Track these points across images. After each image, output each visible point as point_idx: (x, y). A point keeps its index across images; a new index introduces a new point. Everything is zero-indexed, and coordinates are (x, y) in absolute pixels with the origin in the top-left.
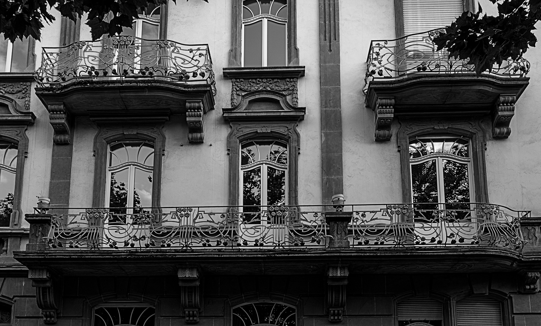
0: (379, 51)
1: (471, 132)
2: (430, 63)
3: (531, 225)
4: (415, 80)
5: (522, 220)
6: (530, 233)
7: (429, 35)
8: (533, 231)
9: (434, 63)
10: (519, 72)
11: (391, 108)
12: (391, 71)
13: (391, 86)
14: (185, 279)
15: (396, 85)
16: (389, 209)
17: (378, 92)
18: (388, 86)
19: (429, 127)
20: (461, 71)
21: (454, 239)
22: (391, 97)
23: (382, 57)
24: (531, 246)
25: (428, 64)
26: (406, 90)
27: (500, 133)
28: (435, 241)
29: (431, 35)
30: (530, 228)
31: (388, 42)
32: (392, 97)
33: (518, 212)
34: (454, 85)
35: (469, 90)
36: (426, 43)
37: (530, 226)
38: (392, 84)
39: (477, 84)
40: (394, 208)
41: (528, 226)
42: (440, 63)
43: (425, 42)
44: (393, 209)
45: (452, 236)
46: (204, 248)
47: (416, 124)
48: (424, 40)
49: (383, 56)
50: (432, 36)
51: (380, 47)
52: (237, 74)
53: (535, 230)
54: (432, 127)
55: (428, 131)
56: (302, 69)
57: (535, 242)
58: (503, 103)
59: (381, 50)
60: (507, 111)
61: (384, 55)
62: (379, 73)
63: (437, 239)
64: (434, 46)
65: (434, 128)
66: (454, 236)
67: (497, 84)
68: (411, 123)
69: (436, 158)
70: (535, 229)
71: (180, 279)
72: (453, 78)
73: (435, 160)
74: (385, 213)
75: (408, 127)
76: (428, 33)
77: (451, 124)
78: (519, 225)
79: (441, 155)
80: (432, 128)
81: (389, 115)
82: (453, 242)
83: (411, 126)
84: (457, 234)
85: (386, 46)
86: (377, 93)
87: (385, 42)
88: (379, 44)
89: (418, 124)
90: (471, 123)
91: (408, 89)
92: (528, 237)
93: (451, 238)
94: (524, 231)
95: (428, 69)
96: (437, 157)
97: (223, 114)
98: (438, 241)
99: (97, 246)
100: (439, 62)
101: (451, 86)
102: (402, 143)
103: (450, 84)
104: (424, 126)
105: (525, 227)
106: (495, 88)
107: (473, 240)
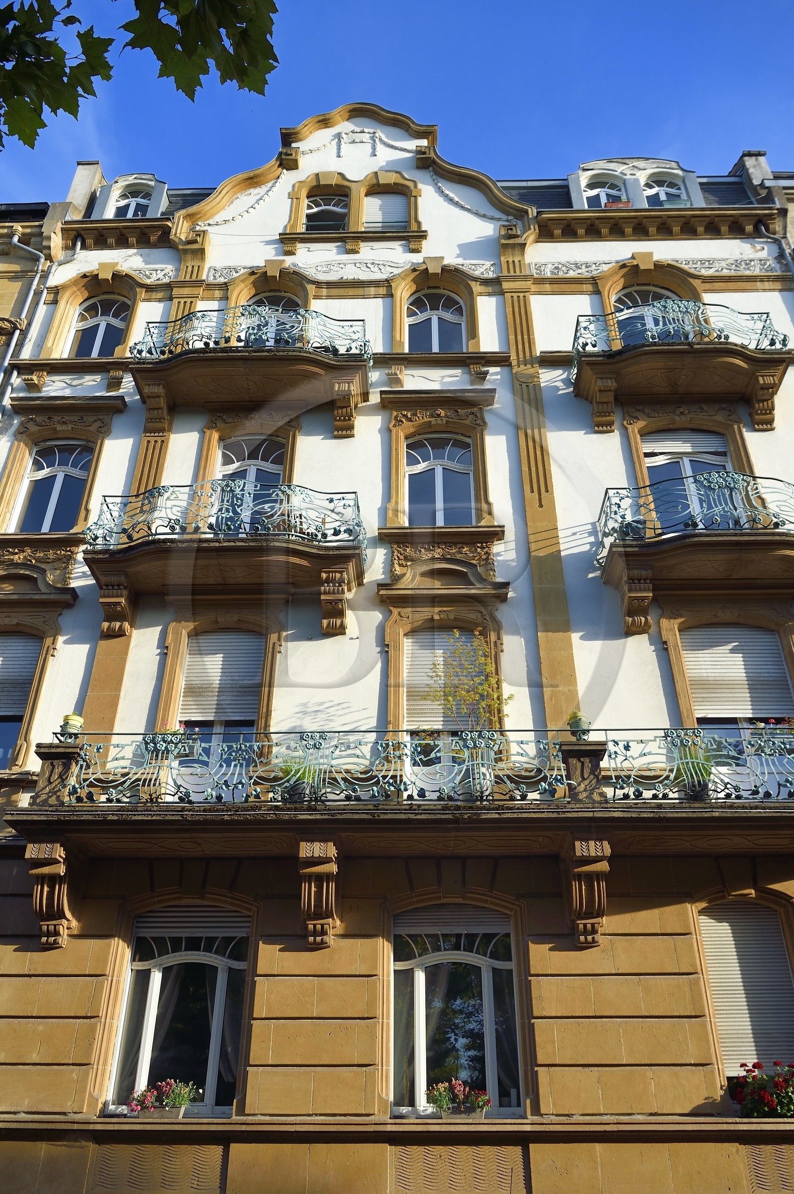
11: (648, 584)
14: (311, 860)
16: (669, 737)
22: (646, 567)
28: (758, 792)
32: (648, 567)
46: (348, 803)
51: (620, 497)
52: (399, 536)
56: (502, 529)
63: (763, 790)
71: (301, 860)
81: (644, 594)
86: (623, 561)
88: (618, 493)
93: (787, 787)
97: (379, 591)
99: (157, 800)
102: (669, 636)
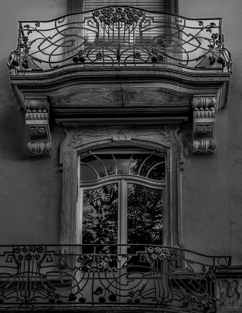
0: (28, 36)
1: (163, 146)
2: (89, 51)
3: (231, 276)
4: (68, 75)
5: (218, 269)
6: (230, 288)
7: (93, 15)
8: (234, 285)
9: (95, 51)
10: (216, 65)
11: (44, 113)
12: (41, 62)
13: (40, 82)
15: (46, 80)
16: (16, 252)
17: (23, 90)
18: (36, 81)
19: (105, 138)
20: (134, 63)
21: (102, 295)
22: (42, 97)
23: (31, 44)
24: (230, 307)
25: (87, 53)
26: (61, 88)
27: (200, 148)
28: (75, 299)
29: (95, 15)
30: (230, 280)
31: (41, 24)
32: (44, 97)
33: (214, 257)
34: (123, 81)
35: (146, 88)
36: (88, 25)
37: (230, 278)
38: (41, 80)
39: (155, 81)
40: (23, 251)
41: (228, 278)
42: (103, 52)
43: (86, 23)
44: (22, 253)
45: (98, 292)
47: (87, 134)
48: (86, 21)
49: (32, 42)
50: (97, 16)
51: (30, 30)
53: (238, 285)
54: (110, 138)
55: (105, 144)
57: (237, 301)
58: (199, 107)
59: (30, 34)
60: (205, 117)
61: (35, 41)
62: (23, 65)
63: (79, 296)
64: (98, 29)
65: (112, 139)
66: (102, 292)
67: (185, 81)
68: (80, 133)
69: (119, 182)
70: (237, 282)
72: (121, 72)
73: (117, 184)
74: (11, 258)
75: (76, 137)
76: (91, 12)
77: (136, 134)
78: (213, 277)
79: (125, 177)
80: (110, 140)
81: (41, 122)
82: (102, 300)
83: (81, 137)
84: (107, 289)
85: (38, 28)
86: (22, 92)
87: (37, 24)
88: (28, 26)
89: (91, 134)
90: (163, 133)
91: (62, 86)
92: (228, 293)
93: (98, 294)
94: (221, 286)
95: (87, 60)
96: (120, 180)
98: (80, 299)
100: (101, 50)
101: (121, 83)
102: (66, 160)
103: (118, 80)
104: (98, 137)
105: (223, 279)
106: (183, 87)
107: (129, 298)
